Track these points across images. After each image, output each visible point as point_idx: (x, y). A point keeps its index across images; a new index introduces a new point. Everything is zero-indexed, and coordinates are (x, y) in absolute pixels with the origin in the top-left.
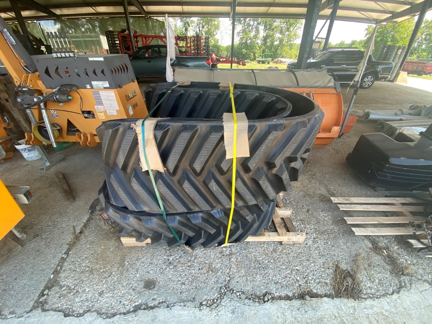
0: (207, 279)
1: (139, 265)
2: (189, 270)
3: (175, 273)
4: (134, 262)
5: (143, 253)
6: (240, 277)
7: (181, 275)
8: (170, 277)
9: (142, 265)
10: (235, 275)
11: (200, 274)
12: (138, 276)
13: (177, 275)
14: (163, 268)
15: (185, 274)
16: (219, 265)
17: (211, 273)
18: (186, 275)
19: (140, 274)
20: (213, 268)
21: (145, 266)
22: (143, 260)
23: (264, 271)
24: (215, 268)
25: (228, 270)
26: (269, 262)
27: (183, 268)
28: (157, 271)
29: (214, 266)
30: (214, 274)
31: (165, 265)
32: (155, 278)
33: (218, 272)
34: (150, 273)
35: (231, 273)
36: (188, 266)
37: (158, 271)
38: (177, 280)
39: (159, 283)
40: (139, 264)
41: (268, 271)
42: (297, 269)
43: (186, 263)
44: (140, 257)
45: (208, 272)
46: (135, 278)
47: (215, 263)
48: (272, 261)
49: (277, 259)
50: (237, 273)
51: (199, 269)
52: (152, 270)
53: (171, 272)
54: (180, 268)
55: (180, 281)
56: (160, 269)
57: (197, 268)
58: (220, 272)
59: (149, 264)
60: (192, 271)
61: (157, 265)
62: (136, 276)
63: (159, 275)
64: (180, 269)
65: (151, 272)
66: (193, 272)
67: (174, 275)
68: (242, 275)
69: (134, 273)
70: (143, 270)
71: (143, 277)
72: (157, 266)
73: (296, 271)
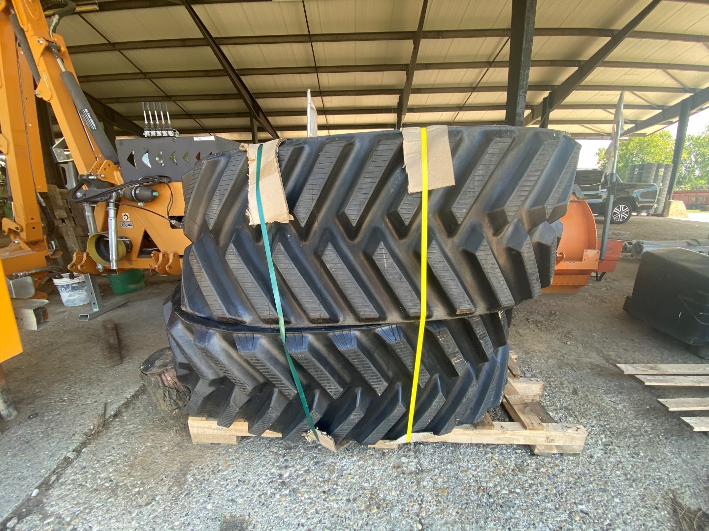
0: (367, 524)
1: (217, 483)
2: (324, 500)
3: (294, 506)
4: (206, 477)
5: (228, 459)
6: (446, 523)
7: (305, 512)
8: (281, 514)
9: (222, 483)
10: (434, 519)
11: (349, 513)
12: (209, 507)
13: (297, 512)
14: (266, 494)
15: (316, 510)
16: (393, 493)
17: (375, 510)
18: (317, 512)
19: (214, 503)
20: (380, 500)
21: (228, 487)
22: (225, 473)
23: (505, 512)
24: (384, 500)
25: (417, 506)
26: (511, 492)
27: (312, 496)
28: (253, 499)
29: (382, 496)
30: (382, 513)
31: (271, 487)
32: (246, 514)
33: (392, 509)
34: (236, 502)
35: (424, 514)
36: (324, 492)
37: (255, 499)
38: (295, 522)
39: (254, 527)
40: (215, 481)
41: (514, 513)
42: (582, 511)
43: (318, 485)
44: (220, 468)
45: (368, 507)
46: (203, 512)
47: (385, 488)
48: (518, 491)
49: (531, 486)
50: (438, 514)
51: (348, 500)
52: (242, 496)
53: (284, 504)
54: (306, 496)
55: (303, 526)
56: (259, 496)
57: (345, 498)
58: (396, 510)
59: (237, 482)
60: (332, 503)
61: (254, 486)
62: (205, 508)
63: (256, 510)
64: (305, 498)
65: (240, 501)
66: (335, 505)
67: (291, 510)
68: (450, 520)
69: (201, 501)
70: (223, 495)
71: (220, 511)
72: (255, 489)
73: (581, 515)
